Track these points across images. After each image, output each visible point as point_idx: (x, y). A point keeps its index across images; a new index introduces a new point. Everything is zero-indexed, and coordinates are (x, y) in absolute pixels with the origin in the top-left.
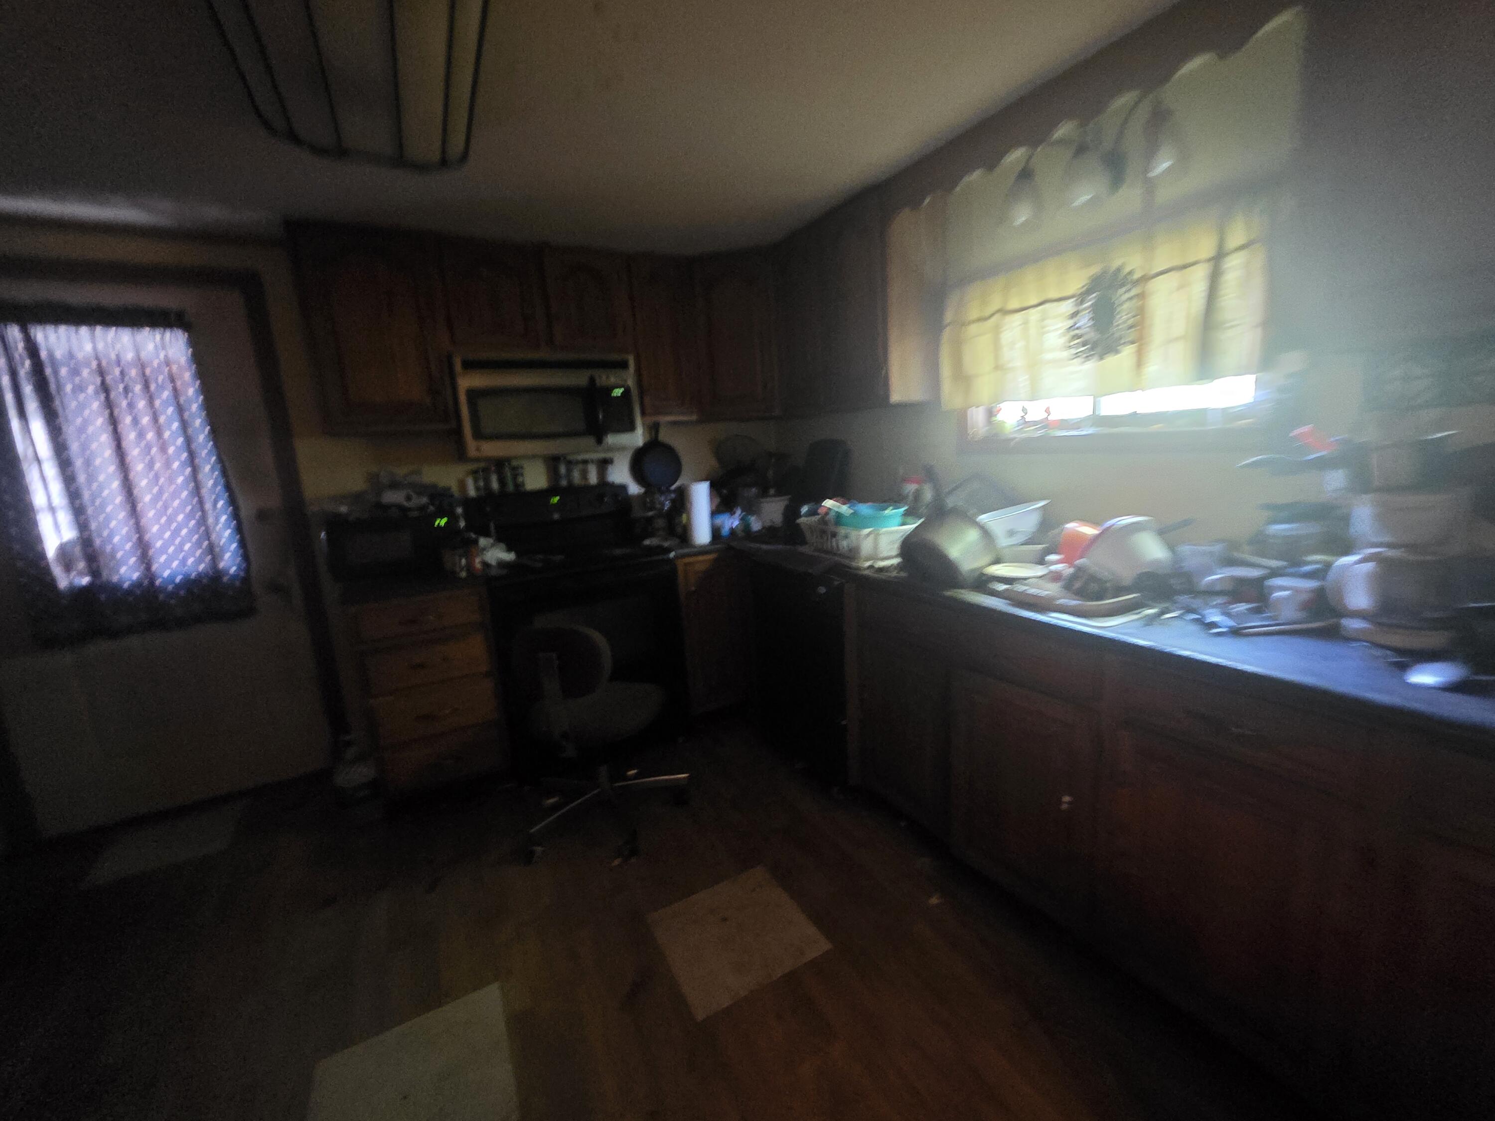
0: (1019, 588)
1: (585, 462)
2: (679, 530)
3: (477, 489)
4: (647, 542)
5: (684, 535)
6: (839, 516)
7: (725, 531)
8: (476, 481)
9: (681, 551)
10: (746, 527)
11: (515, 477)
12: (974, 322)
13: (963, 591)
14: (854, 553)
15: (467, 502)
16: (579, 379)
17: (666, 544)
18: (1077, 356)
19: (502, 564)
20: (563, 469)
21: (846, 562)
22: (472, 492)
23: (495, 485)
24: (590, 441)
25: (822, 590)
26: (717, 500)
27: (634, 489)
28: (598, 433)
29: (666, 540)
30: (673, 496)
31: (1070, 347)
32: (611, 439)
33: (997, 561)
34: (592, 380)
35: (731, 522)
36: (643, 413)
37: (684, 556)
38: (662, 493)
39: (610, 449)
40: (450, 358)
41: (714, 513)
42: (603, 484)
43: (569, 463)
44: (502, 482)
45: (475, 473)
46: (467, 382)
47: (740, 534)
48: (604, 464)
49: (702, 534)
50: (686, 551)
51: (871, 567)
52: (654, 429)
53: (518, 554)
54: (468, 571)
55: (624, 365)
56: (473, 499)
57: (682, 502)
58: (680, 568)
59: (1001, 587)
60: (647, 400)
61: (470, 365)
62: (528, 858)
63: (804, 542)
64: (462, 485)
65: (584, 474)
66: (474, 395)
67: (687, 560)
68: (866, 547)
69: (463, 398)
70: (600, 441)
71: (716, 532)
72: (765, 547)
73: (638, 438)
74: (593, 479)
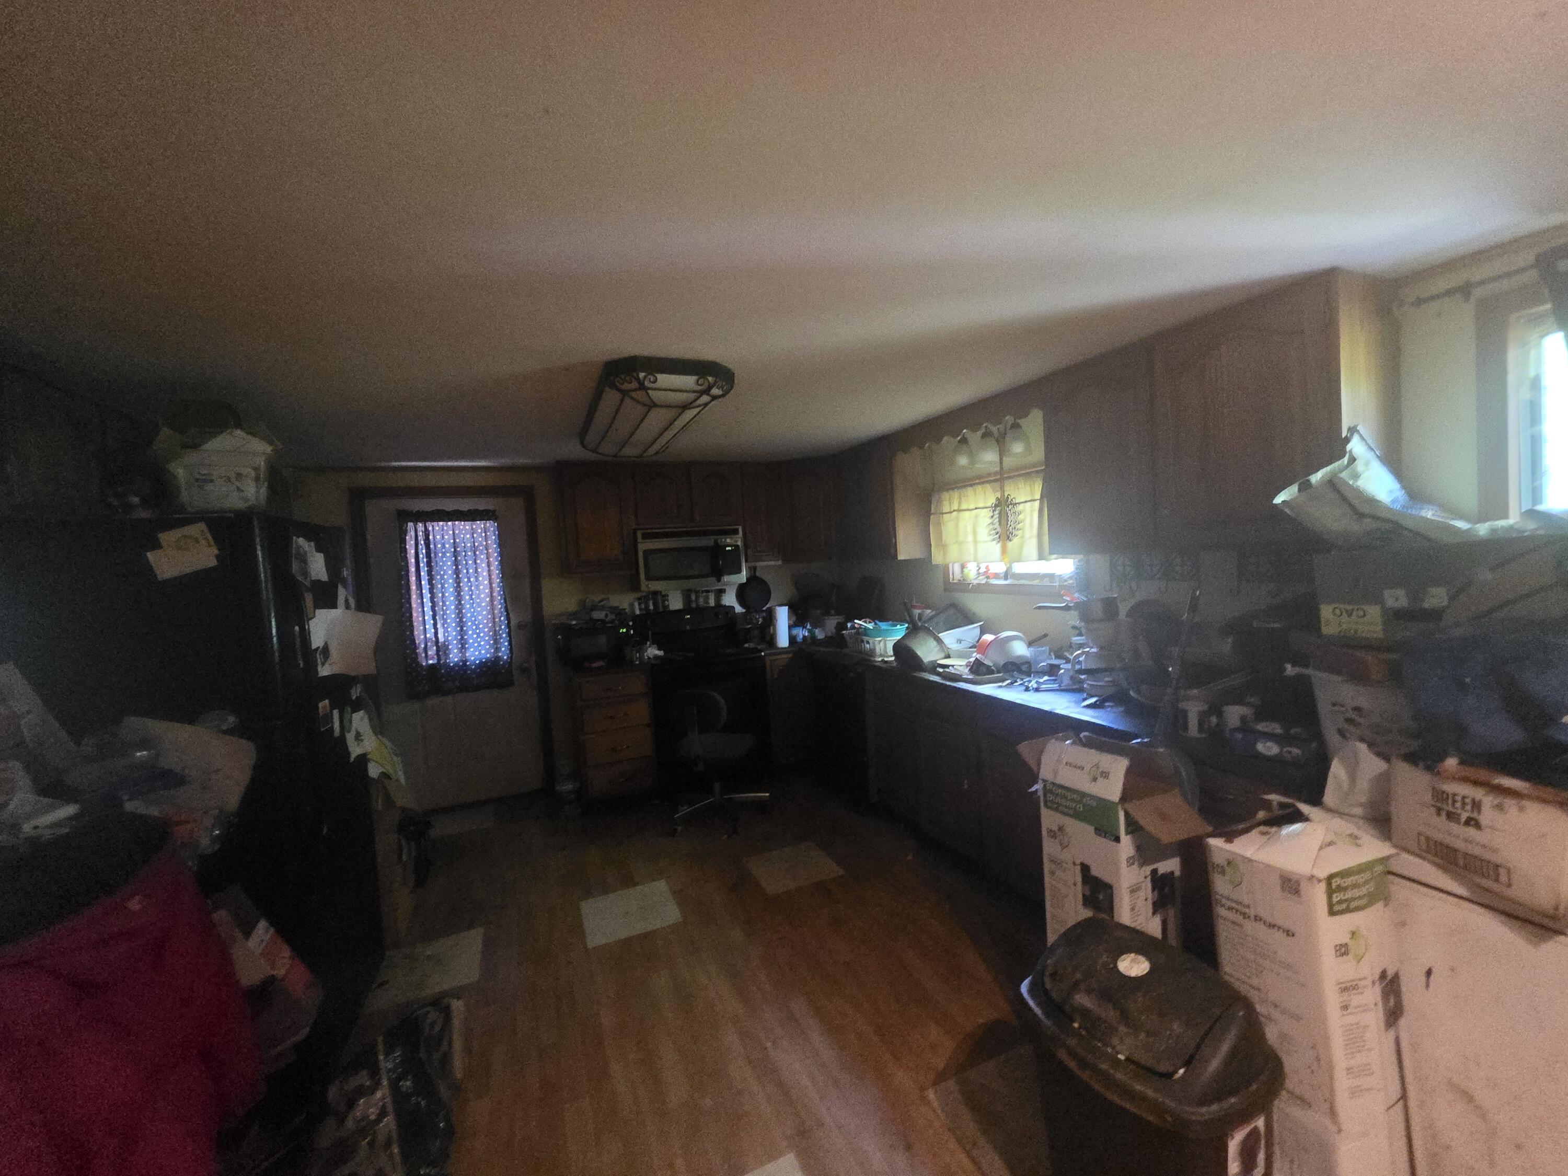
0: (951, 670)
1: (708, 591)
2: (768, 638)
3: (640, 609)
4: (746, 645)
5: (771, 641)
6: (866, 629)
7: (800, 638)
8: (640, 604)
9: (768, 652)
10: (813, 636)
11: (663, 602)
12: (946, 513)
13: (924, 674)
14: (872, 652)
15: (635, 618)
16: (709, 541)
17: (759, 647)
18: (994, 540)
19: (656, 657)
20: (693, 597)
21: (869, 658)
22: (638, 612)
23: (651, 607)
24: (713, 579)
25: (852, 675)
26: (794, 619)
27: (739, 609)
28: (718, 574)
29: (759, 645)
30: (764, 614)
31: (991, 535)
32: (726, 578)
33: (948, 657)
34: (716, 542)
35: (801, 633)
36: (746, 561)
37: (770, 655)
38: (756, 611)
39: (727, 584)
40: (635, 531)
41: (790, 627)
42: (719, 605)
43: (697, 592)
44: (655, 605)
45: (639, 599)
46: (644, 546)
47: (809, 641)
48: (721, 592)
49: (783, 641)
50: (773, 651)
51: (883, 660)
52: (752, 570)
53: (665, 653)
54: (640, 661)
55: (736, 532)
56: (638, 615)
57: (770, 618)
58: (768, 663)
59: (941, 670)
60: (750, 552)
61: (646, 536)
62: (673, 833)
63: (846, 646)
64: (632, 605)
65: (707, 598)
66: (647, 553)
67: (774, 657)
68: (879, 648)
69: (641, 555)
70: (719, 580)
71: (792, 639)
72: (822, 649)
73: (743, 577)
74: (712, 603)
